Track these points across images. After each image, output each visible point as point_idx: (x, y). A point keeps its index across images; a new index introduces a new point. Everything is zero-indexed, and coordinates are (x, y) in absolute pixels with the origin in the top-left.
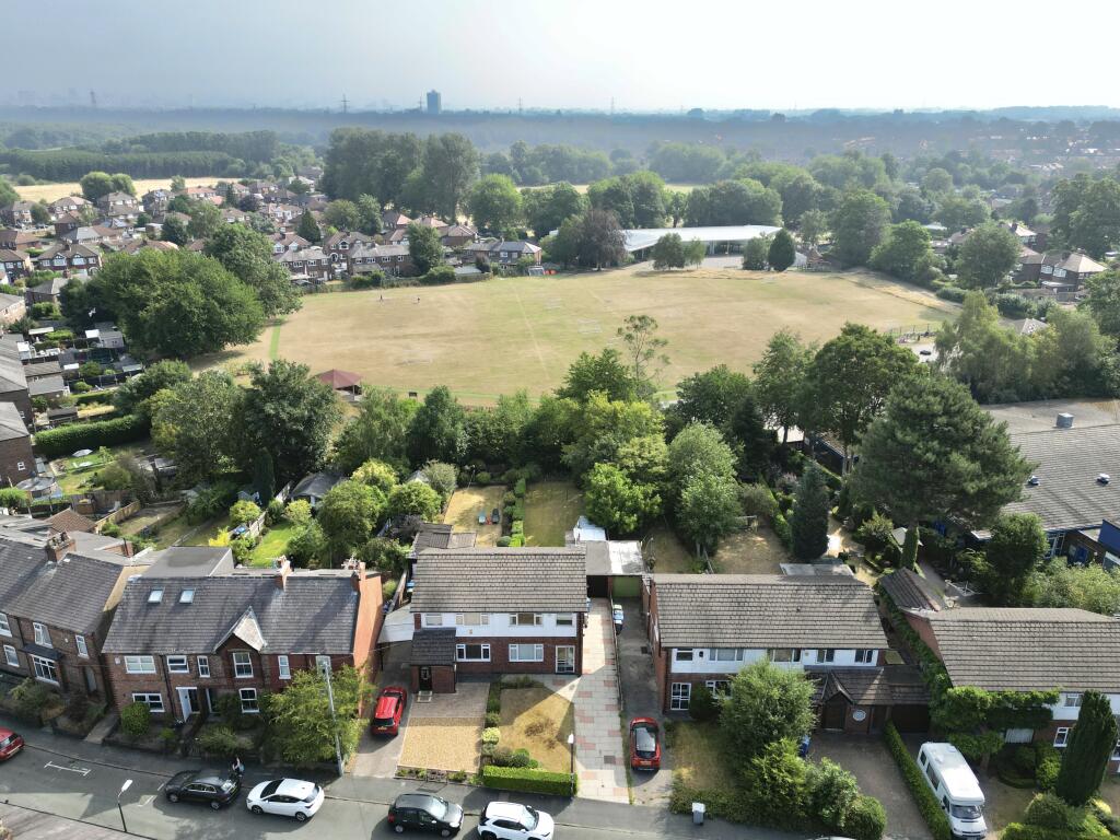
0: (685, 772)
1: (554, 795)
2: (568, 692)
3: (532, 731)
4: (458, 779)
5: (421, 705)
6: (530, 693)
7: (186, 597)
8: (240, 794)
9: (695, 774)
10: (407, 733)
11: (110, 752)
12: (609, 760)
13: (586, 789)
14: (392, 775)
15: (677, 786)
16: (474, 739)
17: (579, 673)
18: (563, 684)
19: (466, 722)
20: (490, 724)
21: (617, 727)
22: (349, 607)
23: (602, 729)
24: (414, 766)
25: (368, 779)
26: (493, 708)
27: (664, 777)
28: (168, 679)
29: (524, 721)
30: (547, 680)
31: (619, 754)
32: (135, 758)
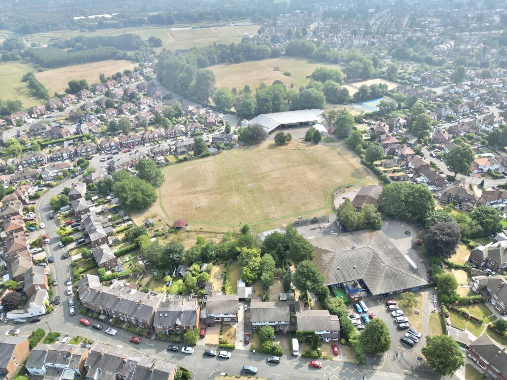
0: (254, 343)
1: (231, 349)
2: (235, 326)
3: (228, 335)
4: (216, 346)
5: (209, 330)
6: (228, 327)
7: (166, 315)
8: (180, 349)
9: (255, 344)
10: (207, 336)
11: (156, 341)
12: (241, 341)
13: (237, 348)
14: (204, 345)
15: (252, 346)
16: (218, 337)
17: (237, 322)
18: (234, 324)
19: (216, 334)
20: (221, 335)
21: (243, 334)
22: (195, 316)
23: (240, 335)
24: (208, 343)
25: (200, 346)
26: (221, 331)
27: (250, 344)
28: (164, 329)
29: (227, 333)
30: (231, 324)
31: (243, 340)
32: (160, 342)
